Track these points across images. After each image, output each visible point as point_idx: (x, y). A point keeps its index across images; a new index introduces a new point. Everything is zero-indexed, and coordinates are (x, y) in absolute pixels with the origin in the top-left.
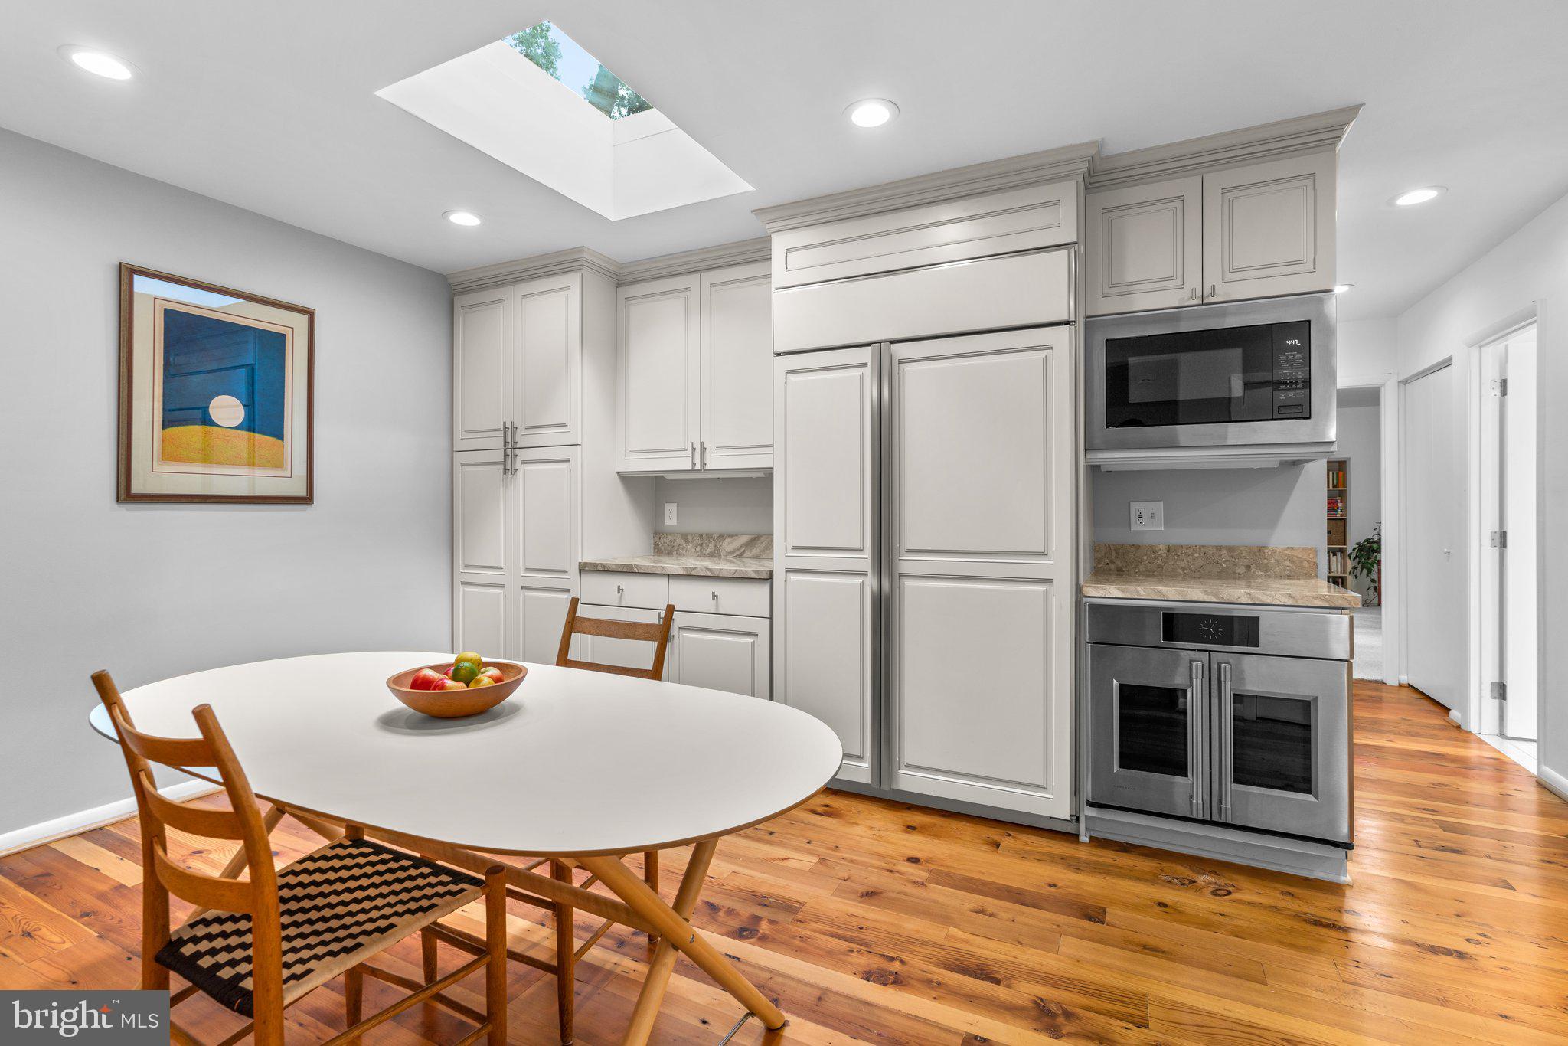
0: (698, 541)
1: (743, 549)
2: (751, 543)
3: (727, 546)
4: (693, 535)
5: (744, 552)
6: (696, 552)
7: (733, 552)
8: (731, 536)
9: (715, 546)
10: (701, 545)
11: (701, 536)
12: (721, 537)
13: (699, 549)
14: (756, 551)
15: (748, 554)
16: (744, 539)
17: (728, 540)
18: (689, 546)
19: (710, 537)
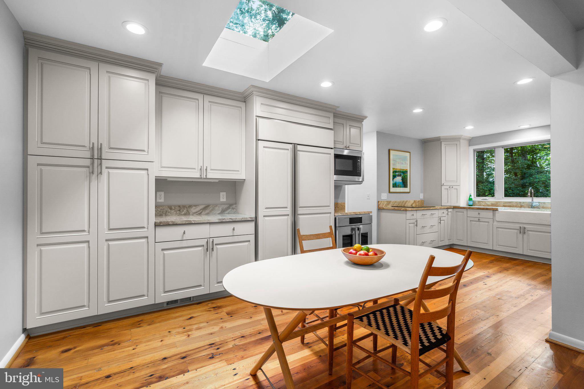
0: (178, 208)
1: (201, 211)
2: (205, 208)
3: (193, 210)
4: (175, 206)
5: (202, 212)
6: (176, 214)
7: (197, 212)
8: (196, 206)
9: (187, 210)
10: (179, 210)
11: (179, 206)
12: (190, 206)
13: (178, 212)
14: (207, 211)
15: (203, 213)
16: (202, 207)
17: (194, 207)
18: (173, 211)
19: (184, 207)
